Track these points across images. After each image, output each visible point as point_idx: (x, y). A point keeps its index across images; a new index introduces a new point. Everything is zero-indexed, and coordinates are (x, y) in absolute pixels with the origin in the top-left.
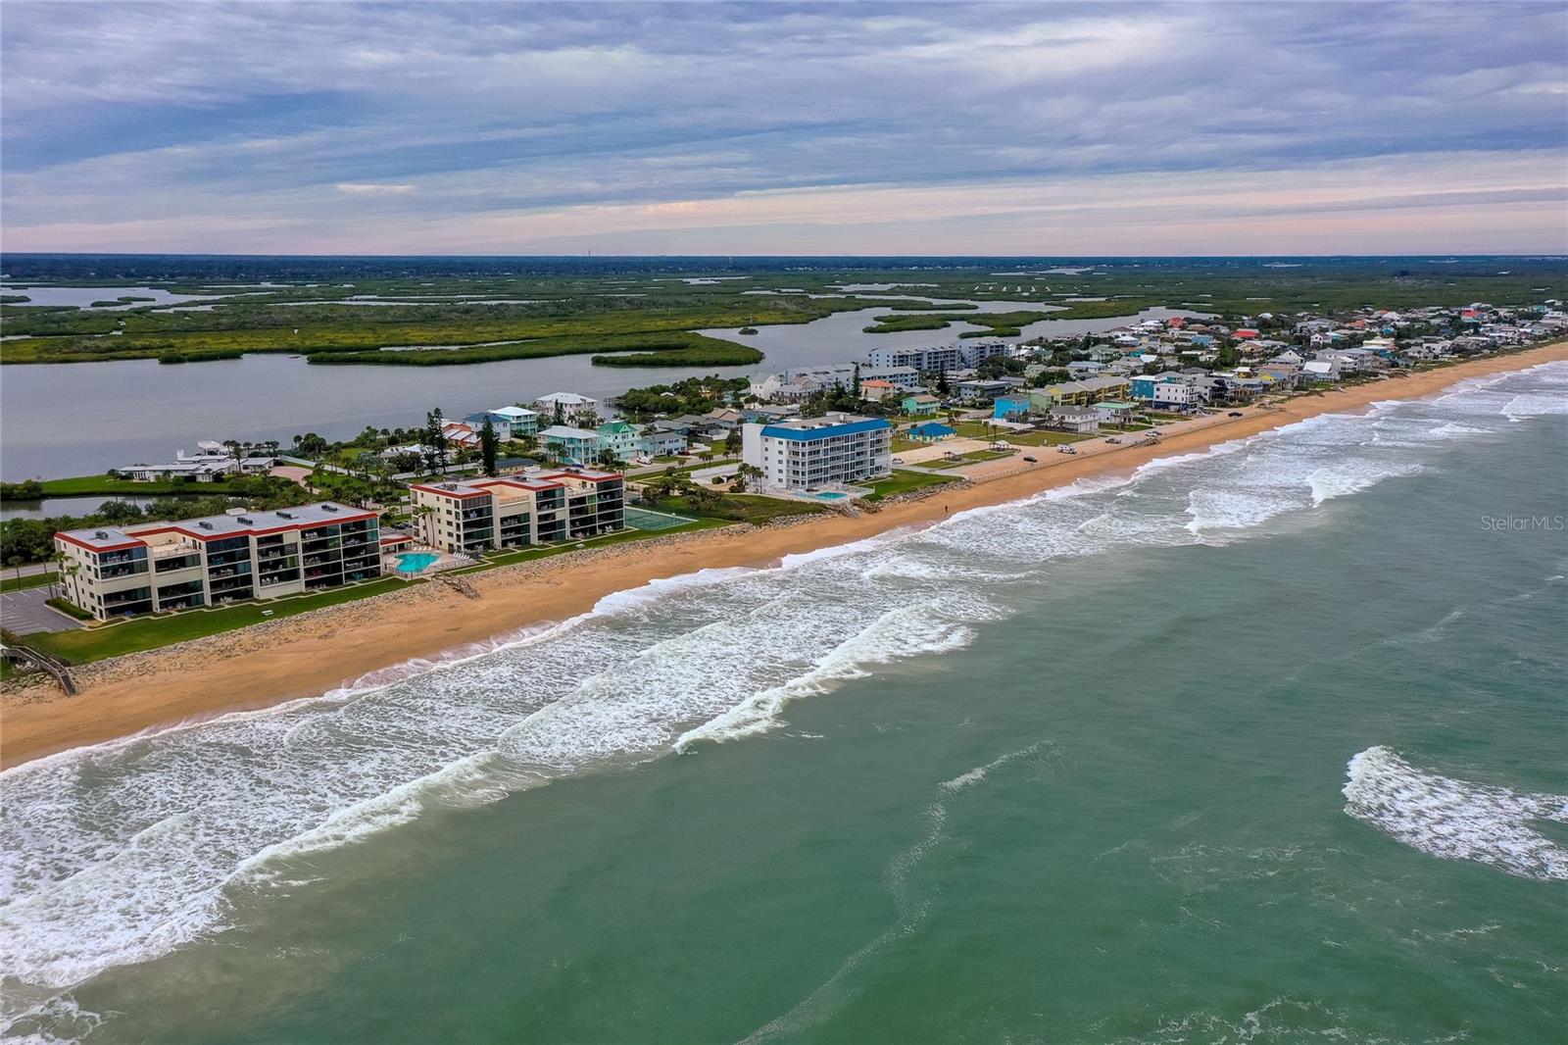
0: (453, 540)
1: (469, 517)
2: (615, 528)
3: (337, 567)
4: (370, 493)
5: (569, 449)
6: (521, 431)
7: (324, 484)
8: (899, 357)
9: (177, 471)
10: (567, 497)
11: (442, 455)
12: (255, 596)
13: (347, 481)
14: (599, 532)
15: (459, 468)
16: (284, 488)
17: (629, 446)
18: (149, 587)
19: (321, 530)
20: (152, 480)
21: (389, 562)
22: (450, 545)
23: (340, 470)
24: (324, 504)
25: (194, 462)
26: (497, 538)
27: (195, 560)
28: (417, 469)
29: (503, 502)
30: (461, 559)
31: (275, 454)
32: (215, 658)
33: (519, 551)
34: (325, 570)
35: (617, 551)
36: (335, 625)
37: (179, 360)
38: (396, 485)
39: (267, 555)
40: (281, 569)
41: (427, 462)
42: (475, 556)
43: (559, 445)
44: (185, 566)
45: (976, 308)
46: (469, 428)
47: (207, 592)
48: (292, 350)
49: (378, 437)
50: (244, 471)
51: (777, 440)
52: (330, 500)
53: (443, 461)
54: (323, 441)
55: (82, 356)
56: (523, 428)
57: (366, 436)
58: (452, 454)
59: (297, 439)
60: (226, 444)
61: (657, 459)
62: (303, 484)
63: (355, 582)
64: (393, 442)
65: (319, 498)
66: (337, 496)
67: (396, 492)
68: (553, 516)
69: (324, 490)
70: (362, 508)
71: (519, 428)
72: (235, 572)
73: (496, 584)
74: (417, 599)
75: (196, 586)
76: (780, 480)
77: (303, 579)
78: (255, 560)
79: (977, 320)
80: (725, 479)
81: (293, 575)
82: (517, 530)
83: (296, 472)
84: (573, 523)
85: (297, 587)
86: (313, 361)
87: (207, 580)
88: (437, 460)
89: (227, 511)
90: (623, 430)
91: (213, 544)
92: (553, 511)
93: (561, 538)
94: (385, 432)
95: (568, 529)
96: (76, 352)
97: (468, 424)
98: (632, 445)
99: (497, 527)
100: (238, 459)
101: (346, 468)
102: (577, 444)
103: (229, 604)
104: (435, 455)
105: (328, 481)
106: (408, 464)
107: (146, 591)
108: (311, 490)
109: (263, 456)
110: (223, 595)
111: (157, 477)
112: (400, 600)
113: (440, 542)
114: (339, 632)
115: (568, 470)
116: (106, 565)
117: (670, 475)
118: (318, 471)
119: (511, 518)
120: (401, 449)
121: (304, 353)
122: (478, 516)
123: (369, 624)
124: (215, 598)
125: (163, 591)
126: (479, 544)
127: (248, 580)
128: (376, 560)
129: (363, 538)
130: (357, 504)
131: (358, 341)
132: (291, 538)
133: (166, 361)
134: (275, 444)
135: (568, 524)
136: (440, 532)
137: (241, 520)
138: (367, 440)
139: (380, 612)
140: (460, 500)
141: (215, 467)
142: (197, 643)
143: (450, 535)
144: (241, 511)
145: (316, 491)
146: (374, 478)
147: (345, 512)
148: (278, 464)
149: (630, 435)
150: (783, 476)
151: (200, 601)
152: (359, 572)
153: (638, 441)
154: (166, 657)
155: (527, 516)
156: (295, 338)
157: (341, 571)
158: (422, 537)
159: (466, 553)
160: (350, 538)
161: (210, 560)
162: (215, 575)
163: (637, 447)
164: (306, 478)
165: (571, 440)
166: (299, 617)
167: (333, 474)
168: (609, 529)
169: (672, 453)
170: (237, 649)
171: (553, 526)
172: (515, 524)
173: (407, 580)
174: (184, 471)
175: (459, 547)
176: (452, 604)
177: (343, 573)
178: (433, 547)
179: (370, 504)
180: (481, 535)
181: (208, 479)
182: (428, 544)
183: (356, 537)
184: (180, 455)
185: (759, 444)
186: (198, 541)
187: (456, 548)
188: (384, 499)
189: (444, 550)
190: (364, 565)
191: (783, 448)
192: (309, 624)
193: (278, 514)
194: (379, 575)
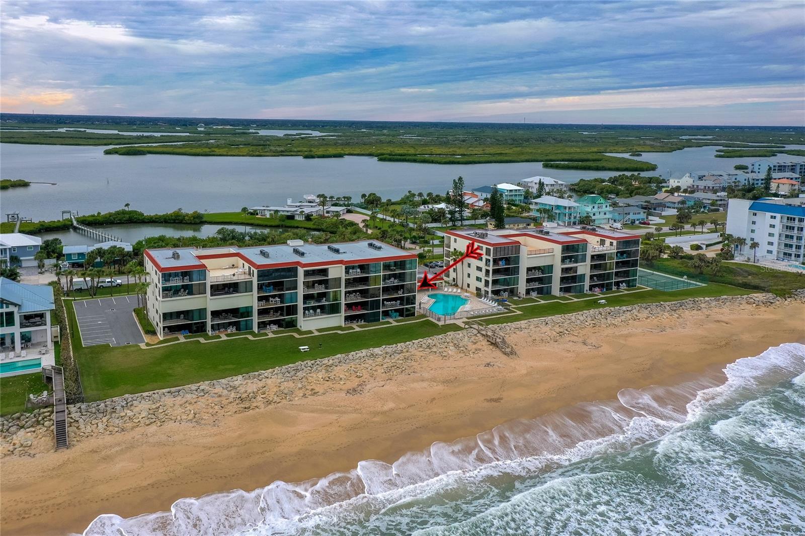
0: (481, 285)
1: (498, 264)
2: (628, 286)
3: (376, 305)
4: (409, 236)
5: (556, 213)
6: (512, 200)
7: (376, 227)
8: (779, 166)
9: (283, 211)
10: (589, 253)
11: (461, 212)
12: (298, 327)
13: (392, 225)
14: (614, 288)
15: (472, 222)
16: (348, 228)
17: (602, 214)
18: (206, 308)
19: (363, 267)
20: (268, 216)
21: (424, 300)
22: (478, 289)
23: (388, 218)
24: (370, 241)
25: (296, 206)
26: (522, 287)
27: (247, 287)
28: (442, 221)
29: (530, 253)
30: (488, 306)
31: (348, 205)
32: (233, 408)
33: (543, 302)
34: (363, 305)
35: (645, 313)
36: (366, 376)
37: (313, 157)
38: (426, 231)
39: (313, 286)
40: (324, 302)
41: (449, 216)
42: (501, 302)
43: (549, 210)
44: (237, 292)
45: (784, 147)
46: (477, 196)
47: (255, 319)
48: (370, 155)
49: (415, 199)
50: (326, 215)
51: (769, 214)
52: (377, 239)
53: (461, 216)
54: (379, 199)
55: (268, 154)
56: (514, 198)
57: (408, 197)
58: (467, 213)
59: (364, 196)
60: (319, 196)
61: (625, 225)
62: (361, 225)
63: (391, 320)
64: (425, 202)
65: (369, 237)
66: (384, 236)
67: (427, 237)
68: (575, 270)
69: (377, 232)
70: (401, 248)
71: (511, 198)
72: (282, 302)
73: (530, 339)
74: (451, 350)
75: (247, 312)
76: (770, 252)
77: (343, 314)
78: (301, 291)
79: (792, 153)
80: (704, 247)
81: (334, 309)
82: (540, 280)
83: (358, 218)
84: (592, 277)
85: (336, 321)
86: (381, 160)
87: (256, 306)
88: (457, 215)
89: (288, 242)
90: (599, 202)
91: (264, 273)
92: (575, 265)
93: (580, 292)
94: (420, 195)
95: (587, 283)
96: (266, 152)
97: (476, 193)
98: (605, 214)
99: (523, 276)
100: (323, 206)
101: (392, 216)
102: (562, 210)
103: (274, 332)
104: (456, 212)
105: (379, 225)
106: (437, 217)
107: (202, 312)
108: (367, 230)
109: (341, 206)
110: (271, 322)
111: (271, 215)
112: (434, 349)
113: (469, 286)
114: (368, 387)
115: (584, 228)
116: (168, 285)
117: (649, 239)
118: (373, 217)
119: (535, 268)
120: (430, 206)
121: (376, 156)
122: (506, 264)
123: (401, 377)
124: (262, 325)
125: (215, 314)
126: (505, 290)
127: (292, 310)
128: (411, 301)
129: (401, 277)
130: (398, 244)
131: (406, 152)
132: (336, 272)
133: (306, 157)
134: (349, 198)
135: (587, 278)
136: (469, 275)
137: (296, 251)
138: (408, 200)
139: (413, 363)
140: (492, 248)
141: (307, 210)
142: (220, 386)
143: (478, 279)
144: (298, 243)
145: (370, 231)
146: (411, 225)
147: (389, 251)
148: (349, 211)
149: (604, 206)
150: (774, 248)
151: (248, 327)
152: (396, 311)
153: (609, 212)
154: (184, 400)
155: (550, 268)
156: (373, 150)
157: (380, 309)
158: (451, 278)
159: (493, 300)
160: (390, 277)
161: (260, 287)
162: (263, 302)
163: (607, 216)
164: (364, 221)
165: (558, 207)
166: (331, 362)
167: (383, 220)
168: (623, 286)
169: (634, 222)
170: (259, 398)
171: (574, 279)
172: (538, 275)
173: (441, 323)
174: (288, 211)
175: (487, 292)
176: (488, 361)
177: (381, 310)
178: (462, 288)
179: (408, 244)
180: (506, 283)
181: (302, 218)
182: (456, 285)
183: (395, 276)
184: (289, 202)
185: (746, 218)
186: (252, 268)
187: (483, 293)
188: (418, 241)
189: (472, 293)
190: (401, 304)
191: (777, 222)
192: (340, 371)
193: (329, 248)
194: (413, 314)
